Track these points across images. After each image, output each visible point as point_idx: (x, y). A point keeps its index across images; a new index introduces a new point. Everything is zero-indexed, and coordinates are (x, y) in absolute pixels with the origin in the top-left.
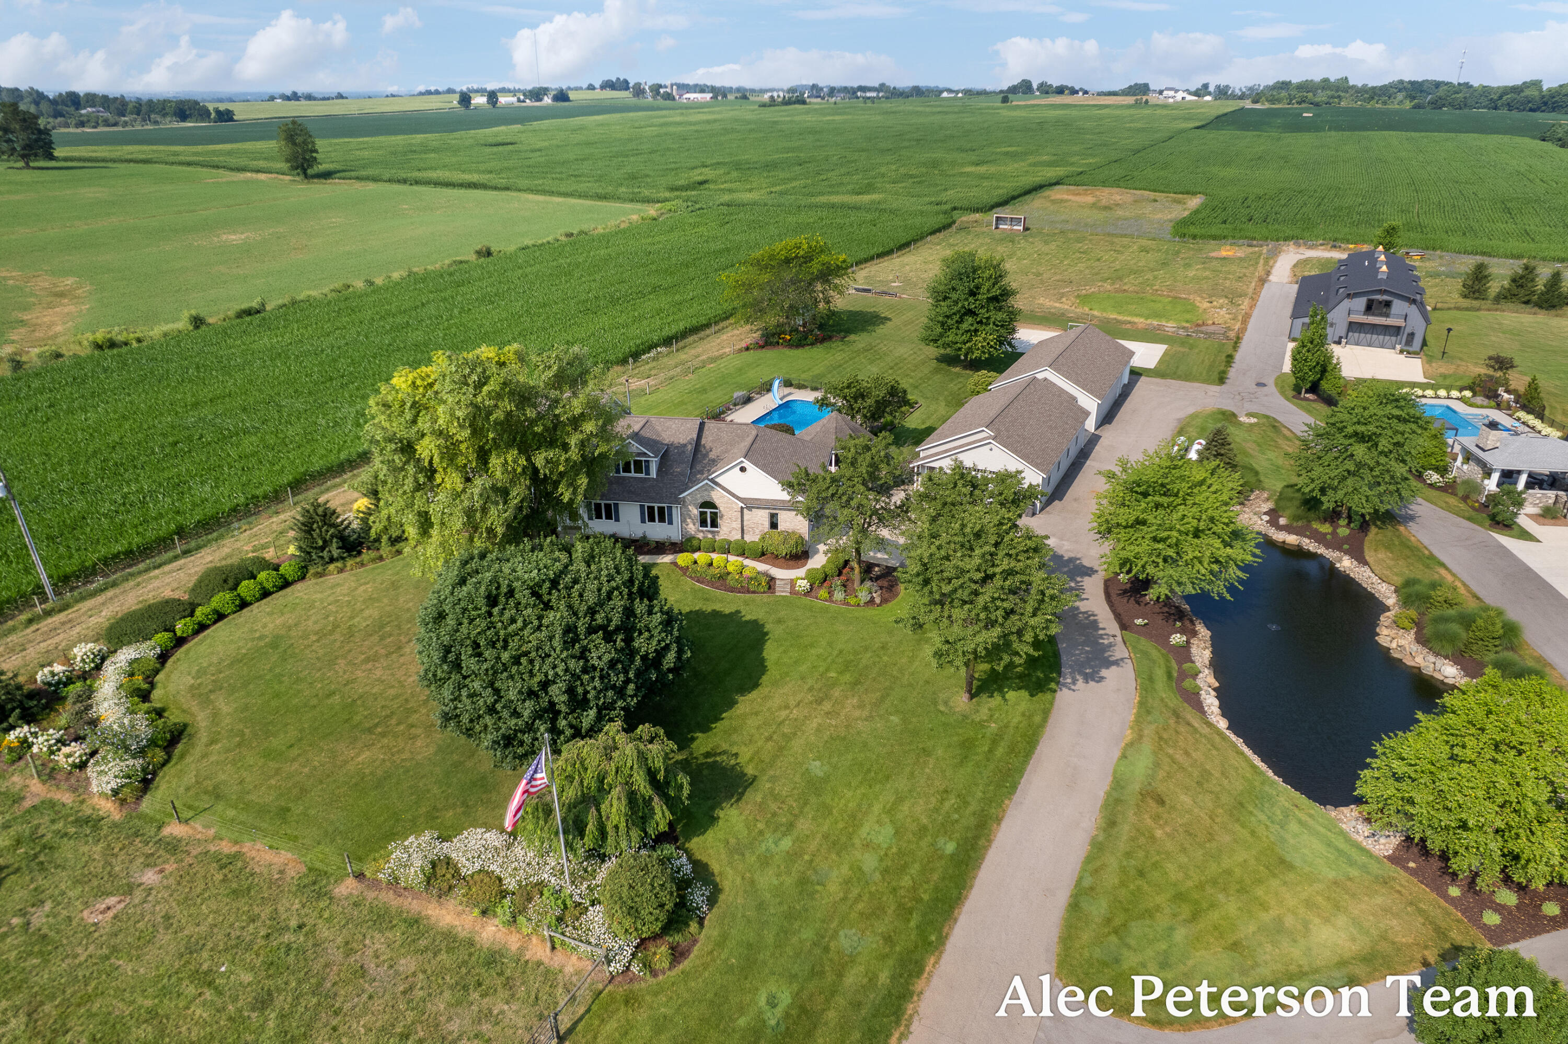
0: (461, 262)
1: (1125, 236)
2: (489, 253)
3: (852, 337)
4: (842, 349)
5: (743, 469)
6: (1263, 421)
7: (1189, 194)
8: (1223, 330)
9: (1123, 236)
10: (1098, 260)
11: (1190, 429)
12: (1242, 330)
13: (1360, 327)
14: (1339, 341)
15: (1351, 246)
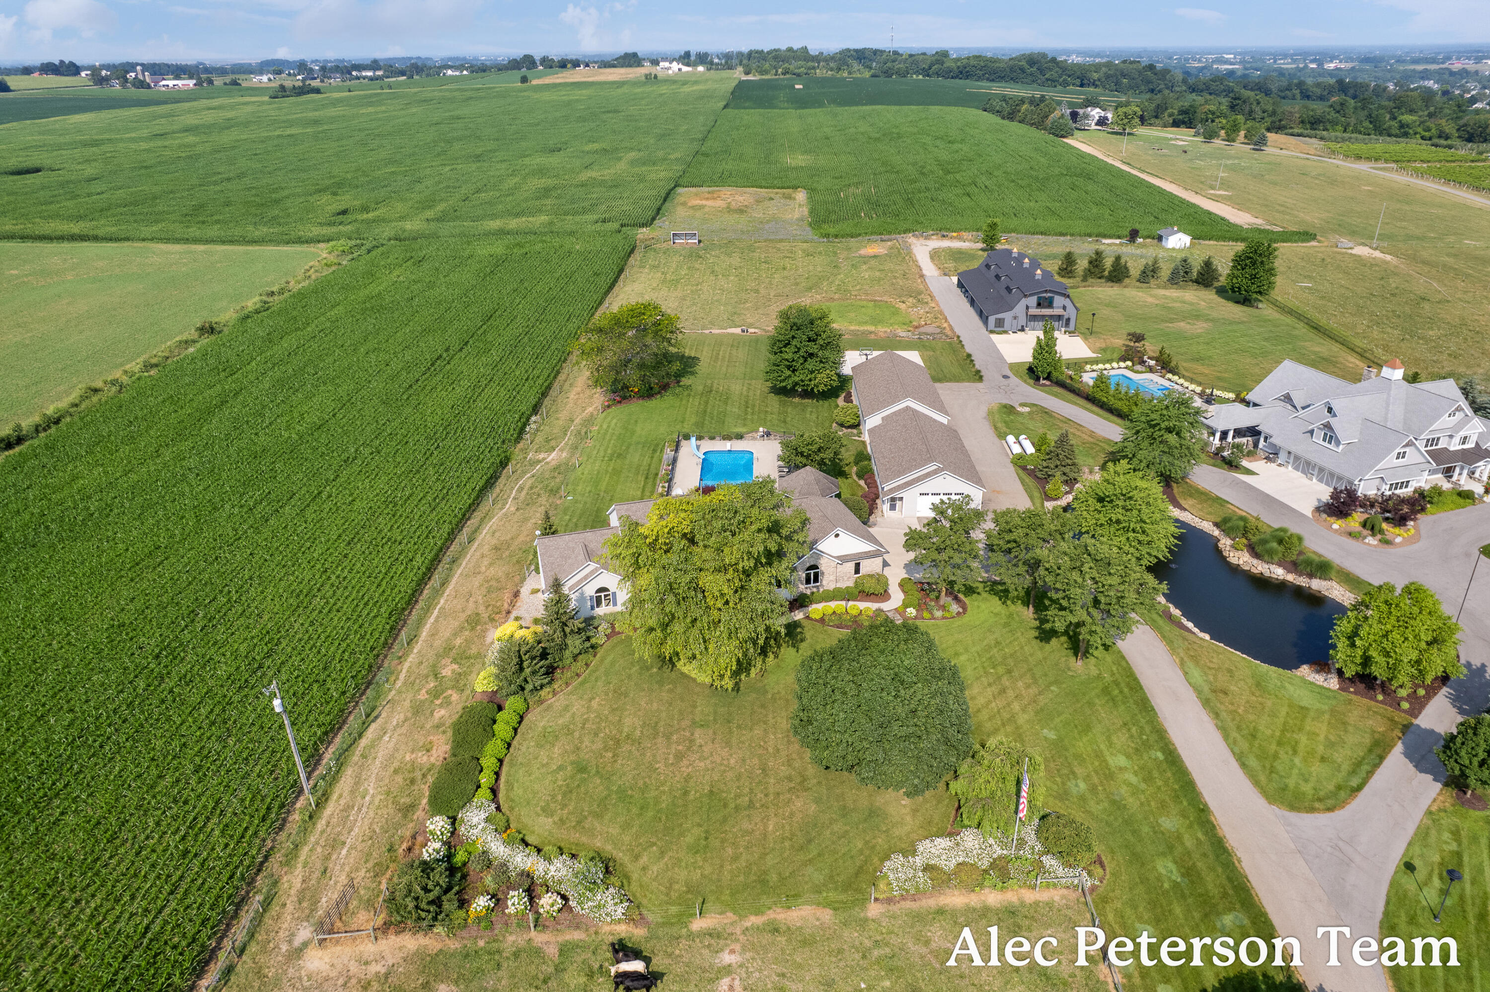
2: (215, 330)
3: (685, 381)
4: (689, 395)
5: (837, 536)
6: (1034, 409)
7: (788, 188)
8: (938, 330)
9: (781, 241)
10: (784, 269)
11: (999, 425)
12: (952, 329)
13: (1034, 318)
14: (1022, 330)
15: (955, 234)
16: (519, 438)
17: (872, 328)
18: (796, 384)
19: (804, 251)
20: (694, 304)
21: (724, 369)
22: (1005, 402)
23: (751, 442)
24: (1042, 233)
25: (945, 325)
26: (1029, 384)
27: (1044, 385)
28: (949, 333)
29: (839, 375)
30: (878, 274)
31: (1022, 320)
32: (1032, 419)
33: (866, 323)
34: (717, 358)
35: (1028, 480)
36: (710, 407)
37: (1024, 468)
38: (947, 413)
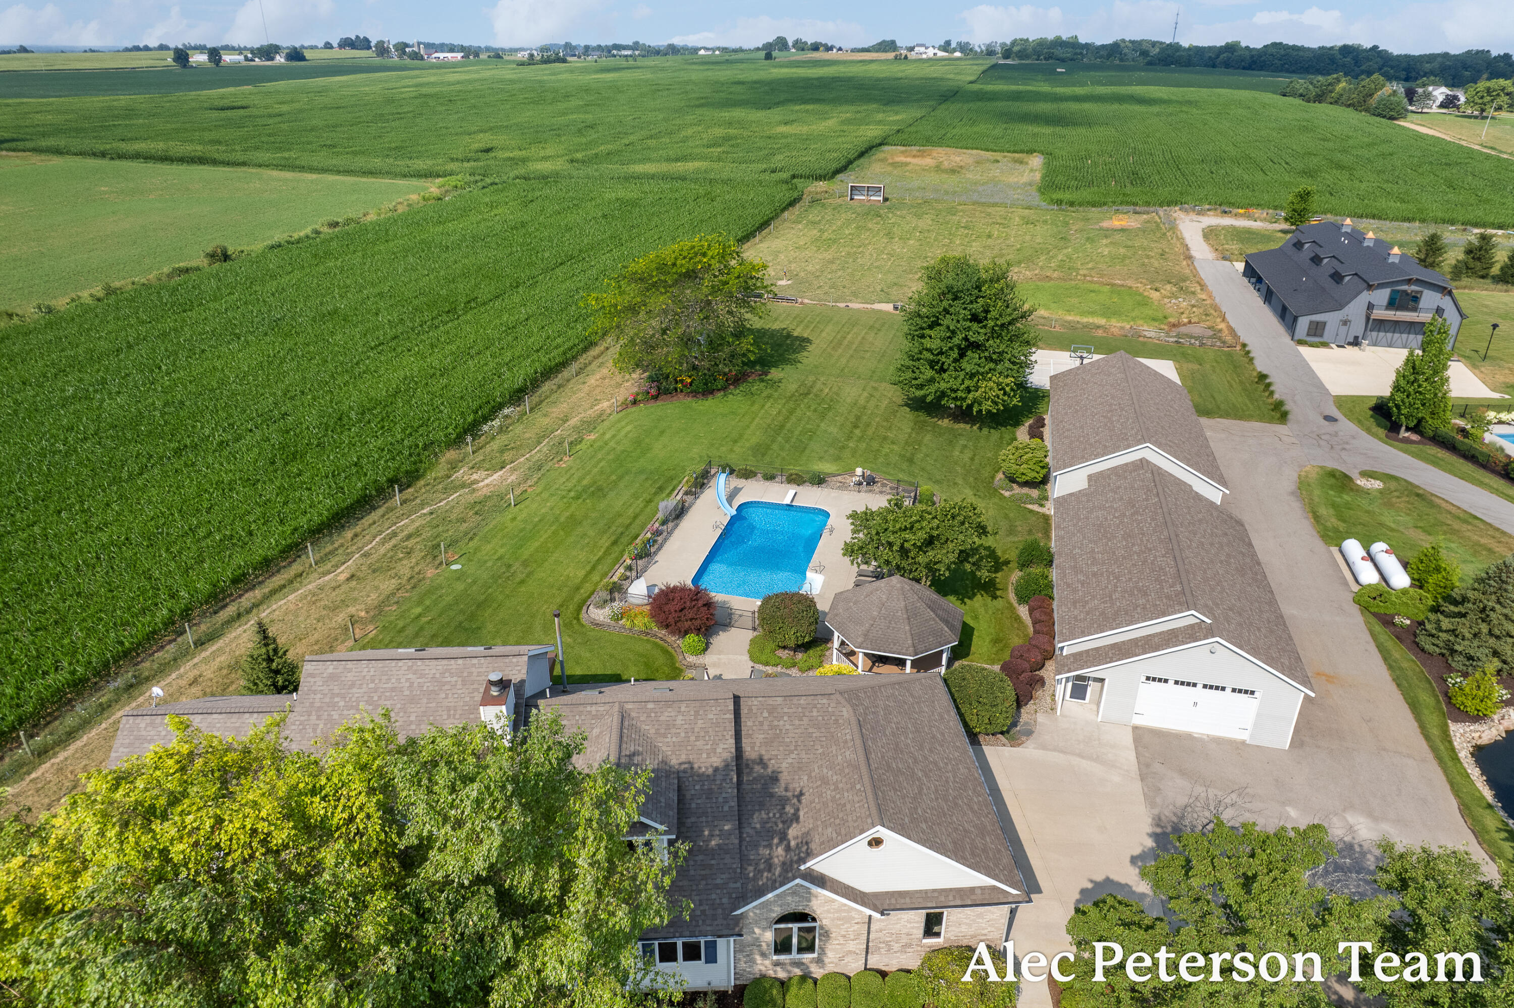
0: (187, 270)
2: (226, 257)
3: (775, 373)
4: (769, 397)
5: (876, 842)
6: (1393, 485)
7: (1022, 152)
8: (1211, 333)
9: (995, 205)
10: (989, 236)
11: (1323, 511)
12: (1232, 331)
13: (1381, 325)
14: (1356, 343)
15: (1241, 211)
16: (458, 441)
17: (1102, 321)
18: (943, 394)
19: (1023, 218)
20: (843, 269)
21: (844, 361)
22: (1332, 465)
23: (835, 493)
24: (1374, 217)
25: (1222, 326)
26: (1375, 435)
27: (1406, 441)
28: (1229, 339)
29: (1022, 386)
30: (1122, 251)
31: (1358, 327)
32: (1389, 505)
33: (1093, 313)
34: (840, 343)
35: (1399, 652)
36: (793, 419)
37: (1387, 621)
38: (1222, 481)
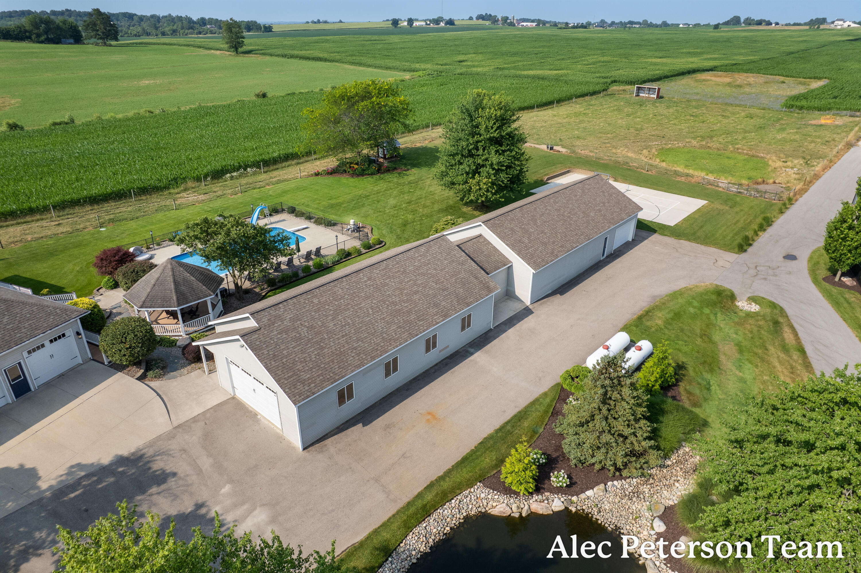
1: (739, 106)
2: (264, 96)
3: (413, 170)
7: (815, 78)
22: (730, 287)
26: (815, 275)
27: (840, 284)
